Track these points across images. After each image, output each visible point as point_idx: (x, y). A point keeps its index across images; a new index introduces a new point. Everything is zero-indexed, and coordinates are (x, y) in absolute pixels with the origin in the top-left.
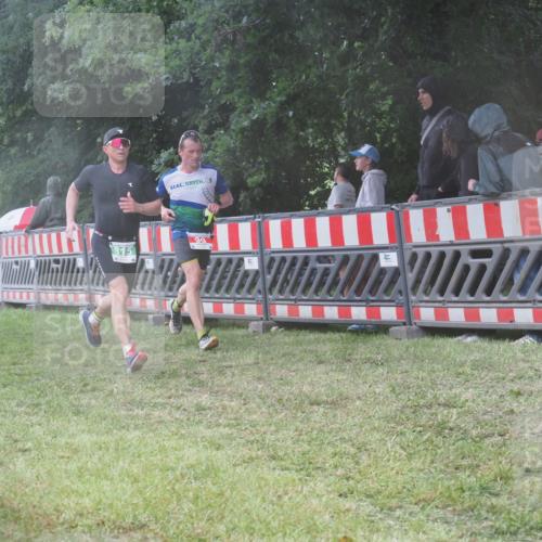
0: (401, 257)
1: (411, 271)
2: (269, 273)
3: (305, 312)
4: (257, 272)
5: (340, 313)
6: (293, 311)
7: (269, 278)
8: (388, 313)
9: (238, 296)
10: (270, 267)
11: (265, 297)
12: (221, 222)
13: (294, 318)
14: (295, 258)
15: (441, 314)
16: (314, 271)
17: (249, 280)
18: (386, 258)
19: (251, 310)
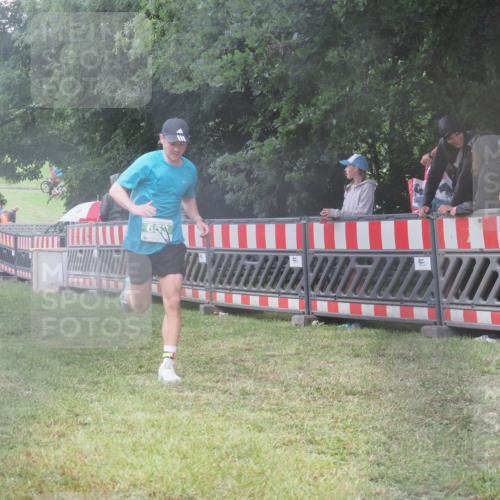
0: (434, 262)
1: (444, 275)
2: (312, 271)
3: (344, 309)
4: (301, 270)
5: (376, 311)
6: (333, 307)
7: (312, 276)
8: (421, 313)
9: (283, 291)
10: (313, 265)
11: (308, 293)
12: (269, 222)
13: (333, 314)
14: (336, 259)
15: (470, 316)
16: (353, 271)
17: (294, 276)
18: (420, 262)
19: (294, 304)
